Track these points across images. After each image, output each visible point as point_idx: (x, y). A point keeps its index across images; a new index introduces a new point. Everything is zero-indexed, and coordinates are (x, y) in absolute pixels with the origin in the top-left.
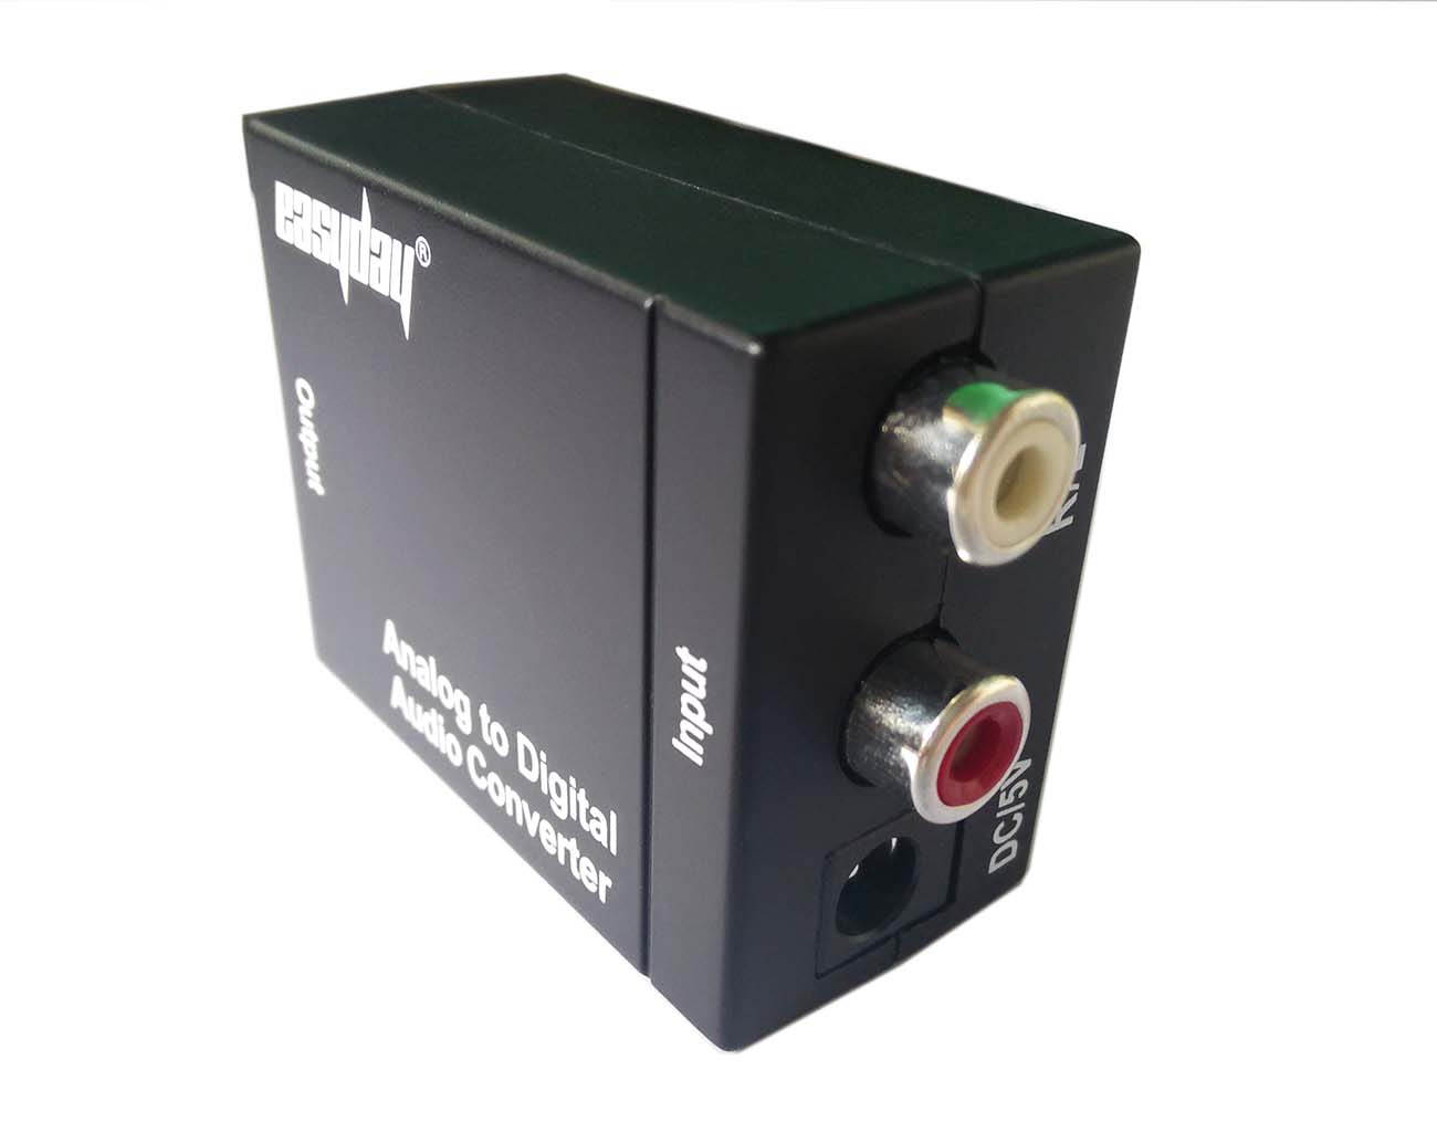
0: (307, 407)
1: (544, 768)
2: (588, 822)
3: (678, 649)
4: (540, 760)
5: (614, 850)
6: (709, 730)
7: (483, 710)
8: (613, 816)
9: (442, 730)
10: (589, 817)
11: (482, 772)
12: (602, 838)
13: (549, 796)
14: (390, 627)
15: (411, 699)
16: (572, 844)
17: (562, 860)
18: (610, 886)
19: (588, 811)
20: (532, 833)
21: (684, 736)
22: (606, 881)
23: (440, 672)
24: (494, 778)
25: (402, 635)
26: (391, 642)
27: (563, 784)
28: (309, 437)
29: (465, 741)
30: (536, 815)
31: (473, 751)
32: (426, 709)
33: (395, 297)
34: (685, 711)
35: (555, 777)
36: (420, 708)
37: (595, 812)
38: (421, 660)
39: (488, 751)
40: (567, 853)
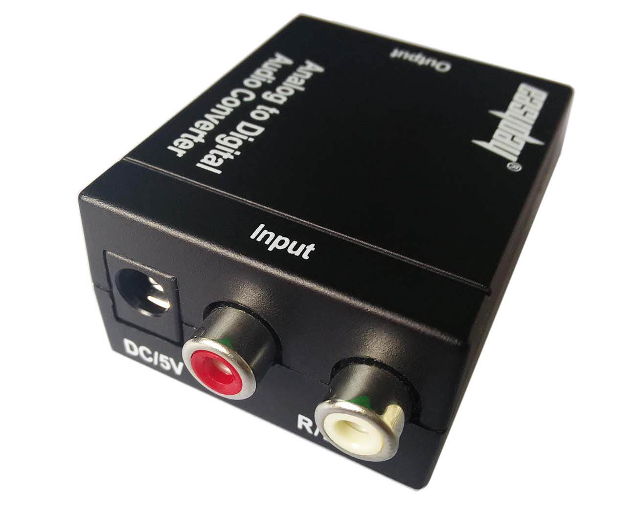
0: (437, 65)
1: (245, 138)
2: (215, 154)
3: (313, 245)
4: (249, 137)
5: (198, 165)
6: (270, 249)
7: (277, 112)
8: (219, 172)
9: (264, 80)
10: (218, 156)
11: (241, 96)
12: (205, 160)
13: (228, 135)
14: (320, 69)
15: (279, 66)
16: (200, 139)
17: (191, 129)
18: (178, 155)
19: (221, 157)
20: (207, 116)
21: (265, 232)
22: (181, 154)
23: (296, 91)
24: (237, 103)
25: (315, 74)
26: (311, 68)
27: (236, 146)
28: (420, 60)
29: (258, 92)
30: (217, 122)
31: (252, 96)
32: (275, 74)
33: (492, 142)
34: (280, 238)
35: (240, 143)
36: (275, 70)
37: (221, 161)
38: (302, 82)
39: (253, 105)
40: (196, 135)
